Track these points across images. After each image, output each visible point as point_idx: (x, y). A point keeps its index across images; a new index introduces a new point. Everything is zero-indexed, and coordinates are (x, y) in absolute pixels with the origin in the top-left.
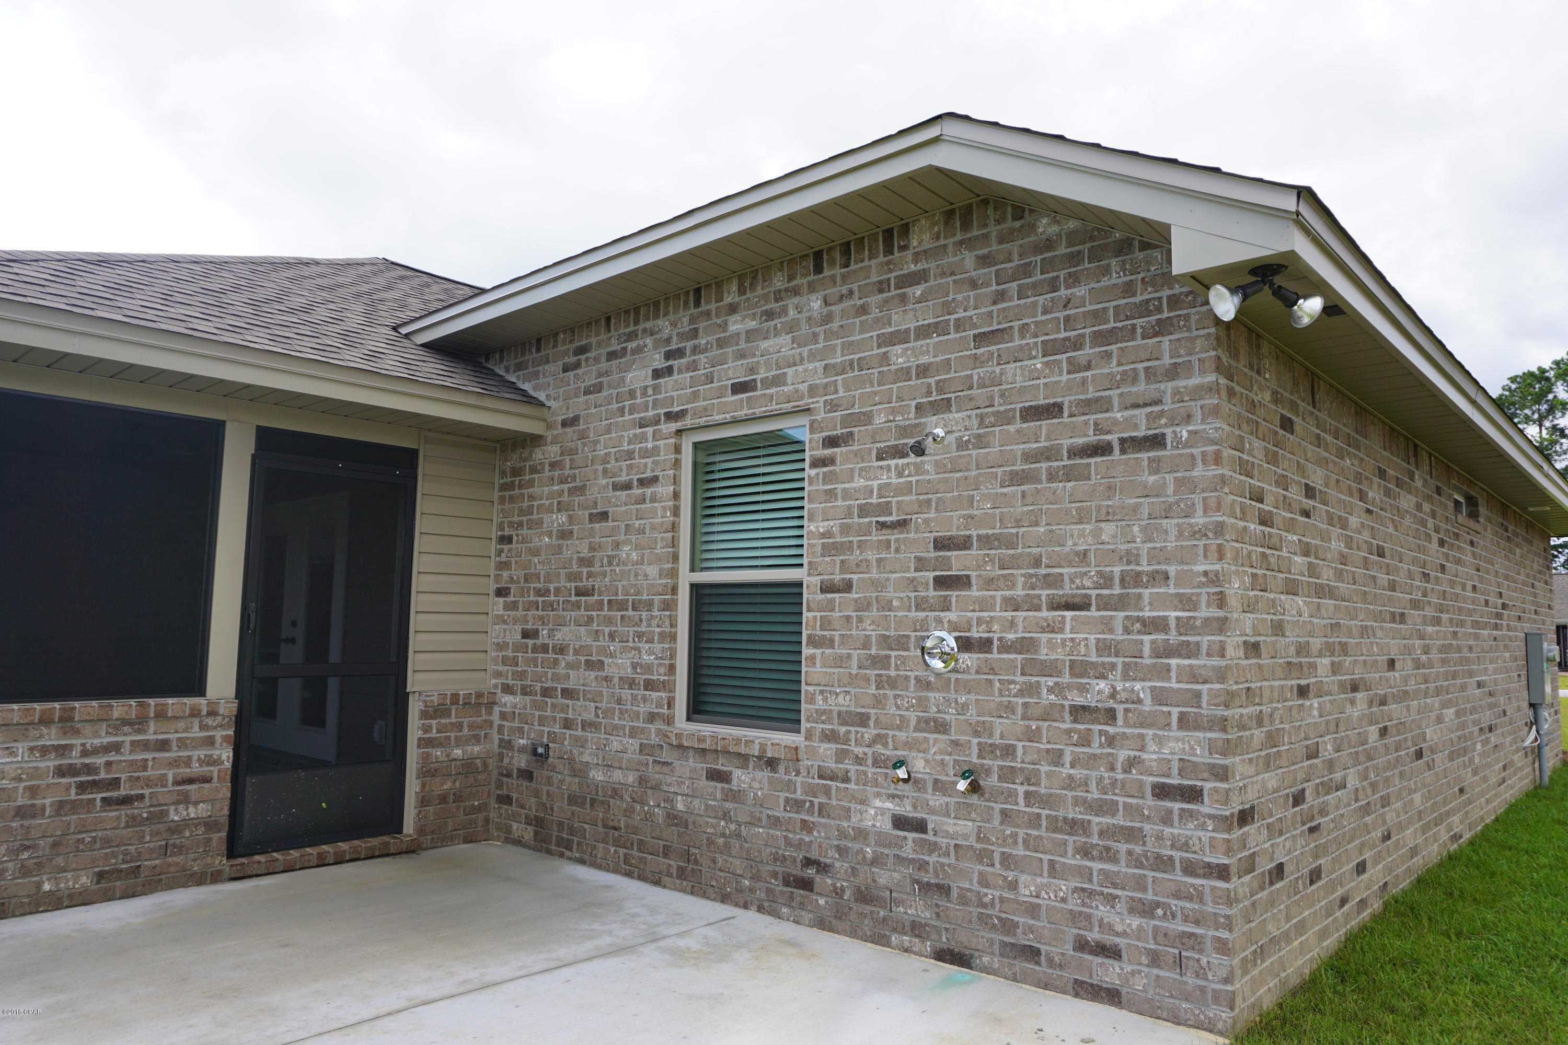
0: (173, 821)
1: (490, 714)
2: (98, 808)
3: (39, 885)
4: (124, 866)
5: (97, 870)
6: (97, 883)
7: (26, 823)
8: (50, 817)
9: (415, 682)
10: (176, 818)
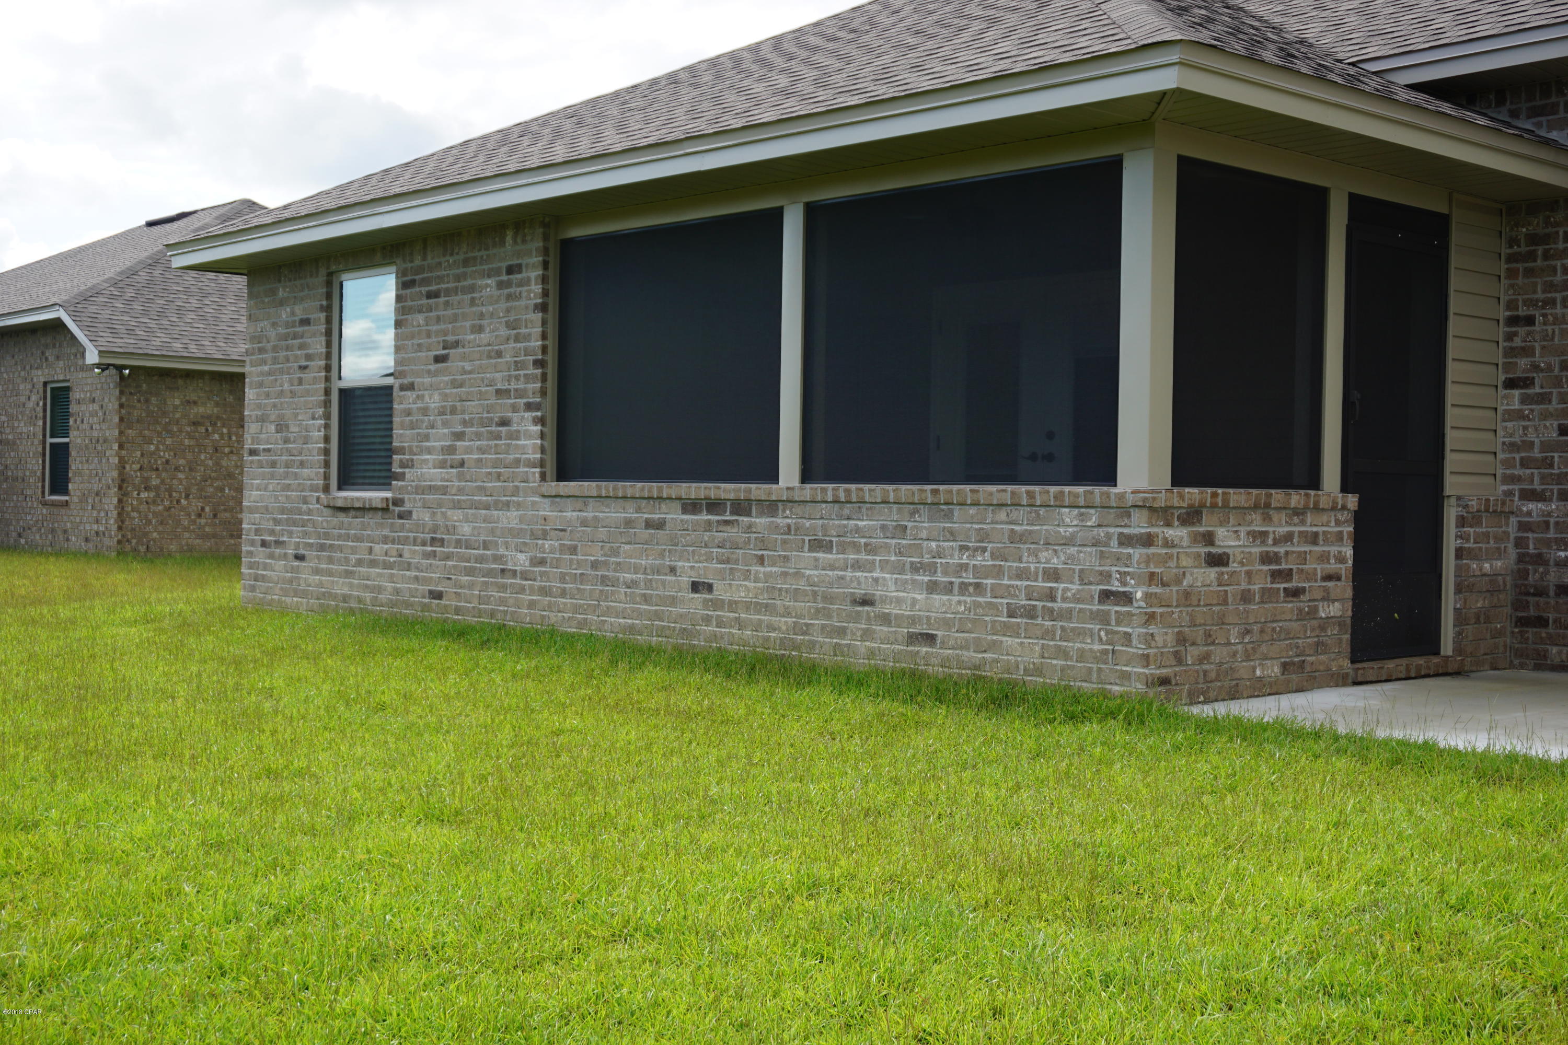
0: (1321, 618)
1: (1507, 525)
2: (1282, 599)
3: (1254, 669)
4: (1296, 659)
5: (1283, 660)
6: (1283, 674)
7: (1247, 606)
8: (1259, 603)
9: (1452, 485)
10: (1323, 615)
